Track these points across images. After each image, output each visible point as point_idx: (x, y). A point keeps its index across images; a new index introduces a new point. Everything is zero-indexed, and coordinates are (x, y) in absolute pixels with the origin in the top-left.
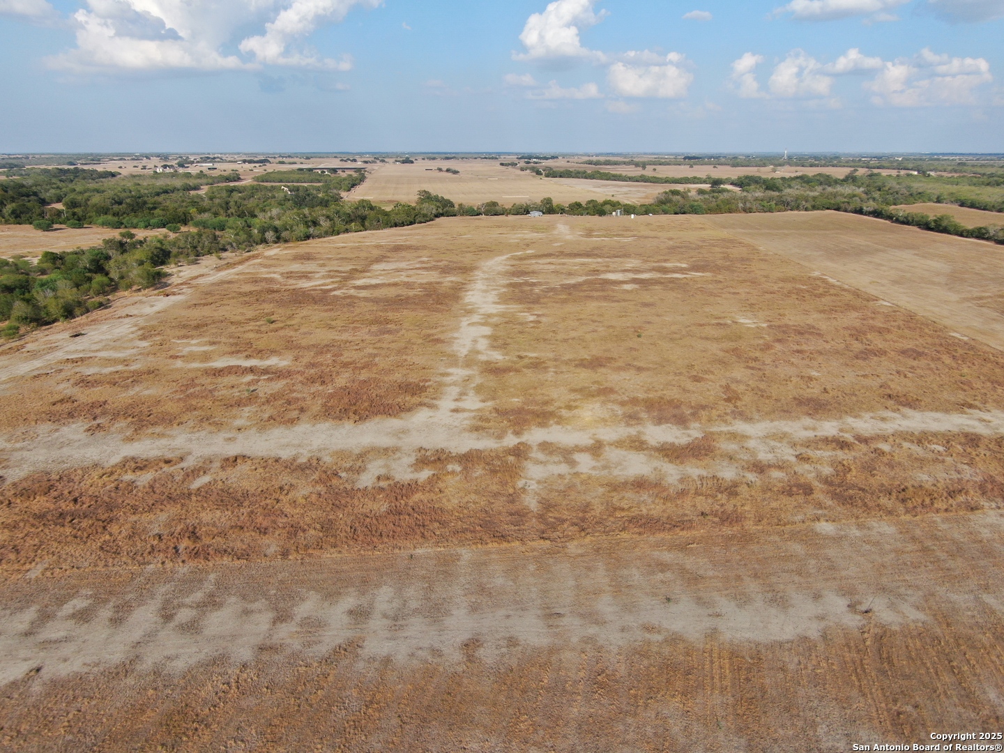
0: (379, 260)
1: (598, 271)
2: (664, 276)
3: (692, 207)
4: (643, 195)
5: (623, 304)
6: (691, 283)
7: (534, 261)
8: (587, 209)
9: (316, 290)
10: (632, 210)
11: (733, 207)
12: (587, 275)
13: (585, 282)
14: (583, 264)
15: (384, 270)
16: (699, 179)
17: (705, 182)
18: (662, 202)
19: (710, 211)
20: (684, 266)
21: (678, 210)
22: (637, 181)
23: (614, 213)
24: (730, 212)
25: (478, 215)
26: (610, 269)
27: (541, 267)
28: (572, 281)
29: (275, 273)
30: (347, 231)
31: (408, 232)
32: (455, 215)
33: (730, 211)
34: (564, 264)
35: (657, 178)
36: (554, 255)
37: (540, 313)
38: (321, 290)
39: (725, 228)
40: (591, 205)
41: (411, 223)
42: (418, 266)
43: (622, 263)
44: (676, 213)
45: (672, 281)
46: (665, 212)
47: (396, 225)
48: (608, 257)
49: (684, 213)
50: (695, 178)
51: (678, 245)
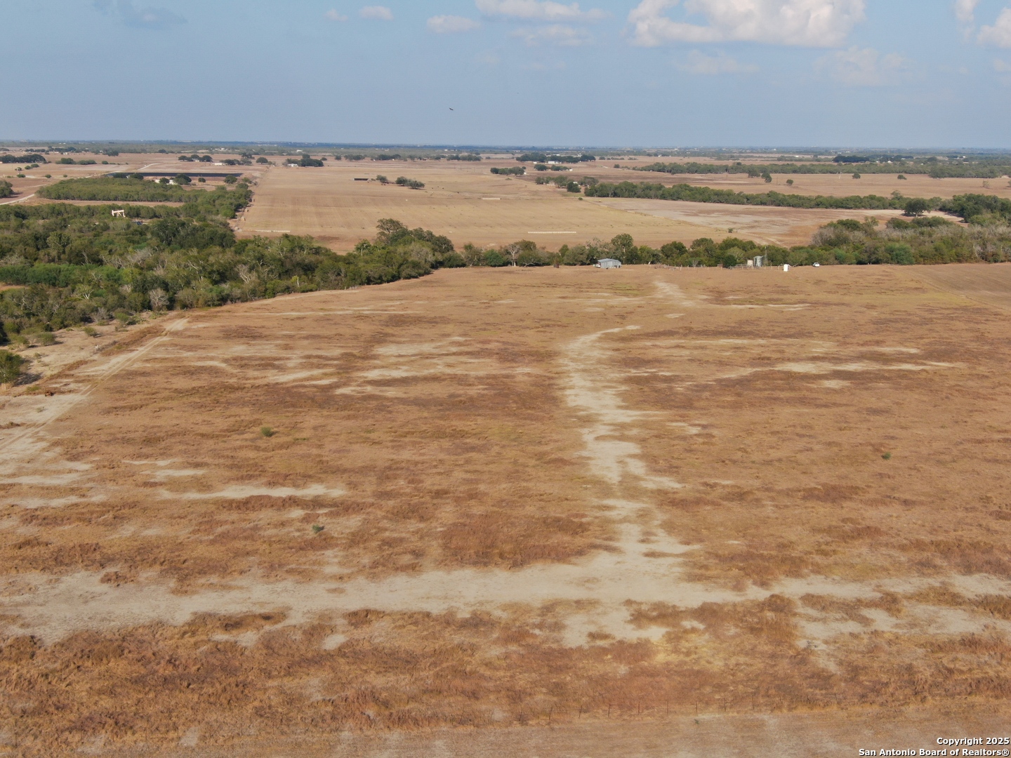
0: (381, 339)
1: (769, 359)
2: (885, 367)
3: (891, 251)
4: (785, 229)
5: (835, 410)
6: (937, 379)
7: (648, 343)
8: (696, 254)
9: (305, 386)
10: (779, 257)
11: (965, 251)
12: (752, 365)
13: (756, 376)
14: (737, 348)
15: (400, 356)
16: (880, 199)
17: (891, 206)
18: (831, 244)
19: (924, 258)
20: (913, 351)
21: (864, 257)
22: (762, 203)
23: (750, 262)
24: (960, 261)
25: (505, 264)
26: (786, 355)
27: (666, 352)
28: (733, 375)
29: (212, 359)
30: (288, 290)
31: (397, 293)
32: (464, 265)
33: (959, 259)
34: (702, 348)
35: (800, 198)
36: (677, 333)
37: (704, 422)
38: (315, 386)
39: (959, 288)
40: (701, 248)
41: (394, 278)
42: (454, 349)
43: (802, 346)
44: (860, 263)
45: (904, 375)
46: (840, 260)
47: (369, 281)
48: (773, 337)
49: (877, 262)
50: (872, 198)
51: (888, 316)
